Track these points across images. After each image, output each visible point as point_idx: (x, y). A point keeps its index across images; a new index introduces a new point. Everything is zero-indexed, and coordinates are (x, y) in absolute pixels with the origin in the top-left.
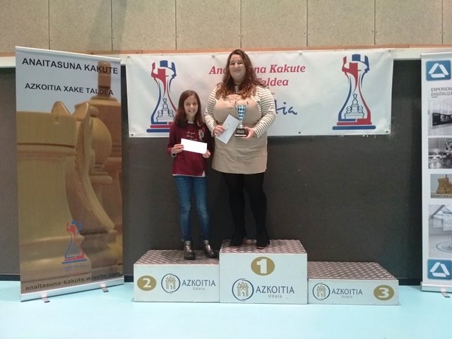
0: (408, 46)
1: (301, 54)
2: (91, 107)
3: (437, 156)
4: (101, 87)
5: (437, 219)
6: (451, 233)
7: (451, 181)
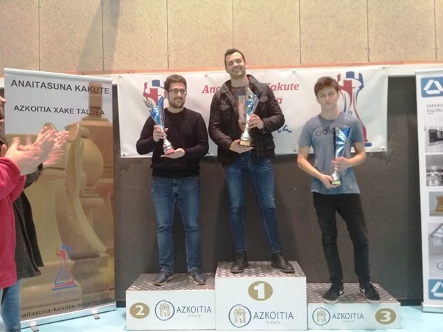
0: (402, 63)
1: (294, 72)
2: (82, 128)
3: (435, 173)
4: (92, 108)
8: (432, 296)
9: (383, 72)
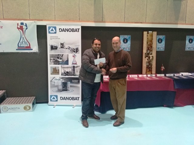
0: (42, 20)
3: (52, 60)
6: (57, 86)
7: (57, 69)
8: (51, 100)
9: (35, 23)
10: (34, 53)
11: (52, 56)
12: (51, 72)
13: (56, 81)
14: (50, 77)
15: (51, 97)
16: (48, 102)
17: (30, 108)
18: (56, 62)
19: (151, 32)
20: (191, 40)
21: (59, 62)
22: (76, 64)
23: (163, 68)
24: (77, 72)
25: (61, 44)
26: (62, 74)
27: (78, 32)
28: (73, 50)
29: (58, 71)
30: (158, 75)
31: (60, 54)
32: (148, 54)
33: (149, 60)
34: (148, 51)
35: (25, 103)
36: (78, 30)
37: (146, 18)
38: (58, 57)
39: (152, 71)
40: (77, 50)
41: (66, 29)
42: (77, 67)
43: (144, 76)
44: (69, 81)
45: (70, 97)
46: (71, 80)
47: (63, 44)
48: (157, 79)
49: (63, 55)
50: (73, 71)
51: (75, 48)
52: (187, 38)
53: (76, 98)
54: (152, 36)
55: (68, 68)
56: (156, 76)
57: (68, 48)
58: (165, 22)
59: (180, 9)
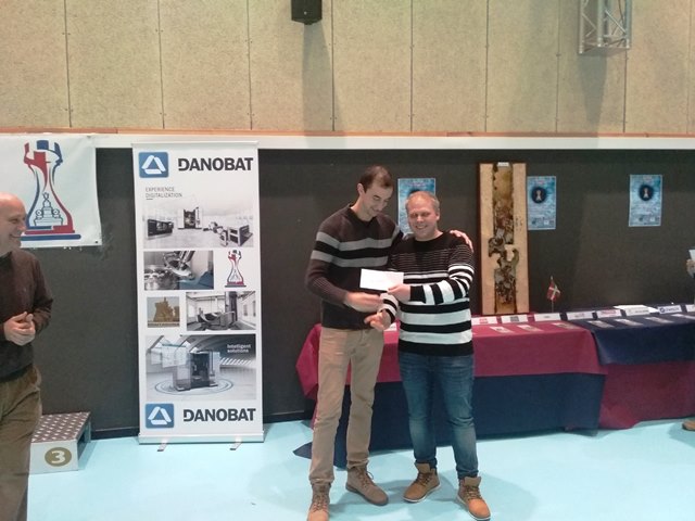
3: (154, 274)
5: (155, 353)
6: (172, 370)
7: (171, 305)
8: (149, 425)
9: (89, 142)
10: (87, 249)
11: (152, 258)
12: (149, 316)
13: (167, 352)
14: (147, 337)
15: (148, 413)
16: (138, 431)
17: (68, 456)
18: (168, 281)
19: (507, 164)
20: (646, 191)
21: (178, 278)
22: (241, 284)
23: (555, 290)
24: (246, 314)
25: (186, 214)
26: (188, 324)
27: (249, 169)
28: (230, 233)
29: (174, 314)
30: (539, 317)
31: (183, 250)
32: (500, 242)
33: (504, 265)
34: (500, 234)
35: (49, 439)
36: (245, 163)
37: (486, 117)
38: (175, 260)
39: (515, 302)
40: (243, 235)
41: (203, 160)
42: (243, 296)
43: (490, 322)
44: (216, 350)
45: (219, 412)
46: (222, 344)
47: (193, 213)
48: (536, 330)
49: (193, 252)
50: (229, 312)
51: (237, 228)
52: (632, 184)
53: (243, 411)
54: (511, 179)
55: (211, 299)
56: (531, 321)
57: (213, 226)
58: (553, 130)
59: (604, 82)
